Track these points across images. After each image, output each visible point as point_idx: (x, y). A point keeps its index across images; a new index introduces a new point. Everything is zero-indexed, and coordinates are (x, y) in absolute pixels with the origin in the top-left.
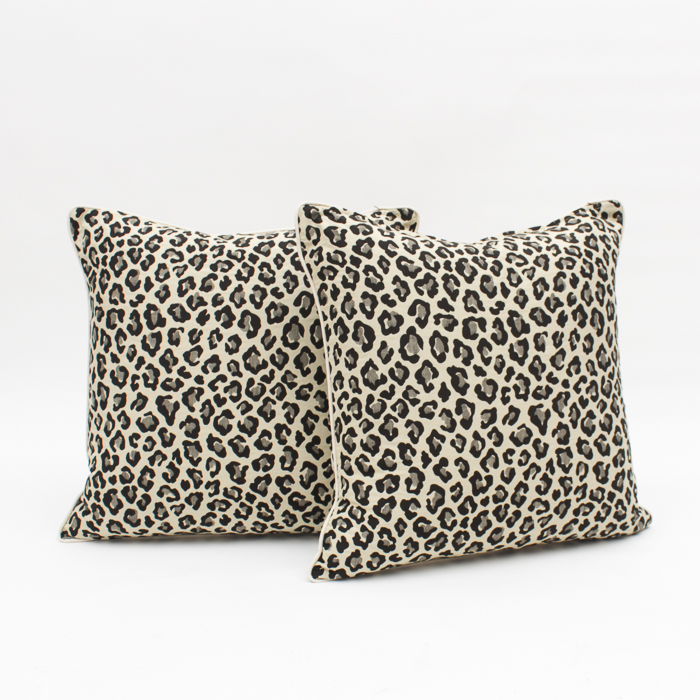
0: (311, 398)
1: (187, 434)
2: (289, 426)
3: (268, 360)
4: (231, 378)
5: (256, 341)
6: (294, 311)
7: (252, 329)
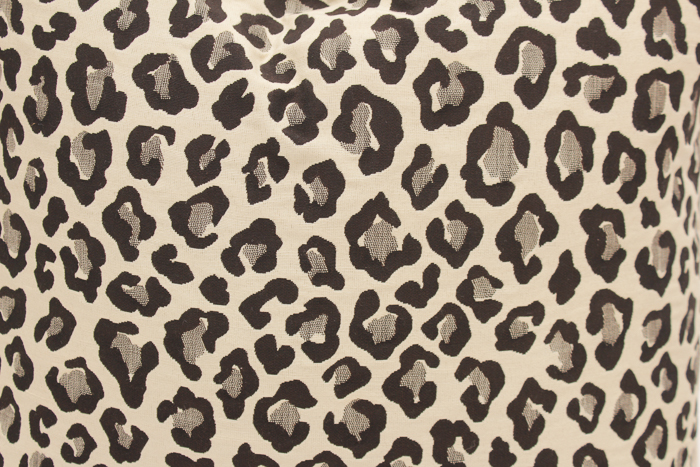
0: (538, 344)
1: (178, 435)
2: (474, 427)
3: (421, 237)
4: (308, 291)
5: (388, 182)
6: (499, 89)
7: (375, 145)
